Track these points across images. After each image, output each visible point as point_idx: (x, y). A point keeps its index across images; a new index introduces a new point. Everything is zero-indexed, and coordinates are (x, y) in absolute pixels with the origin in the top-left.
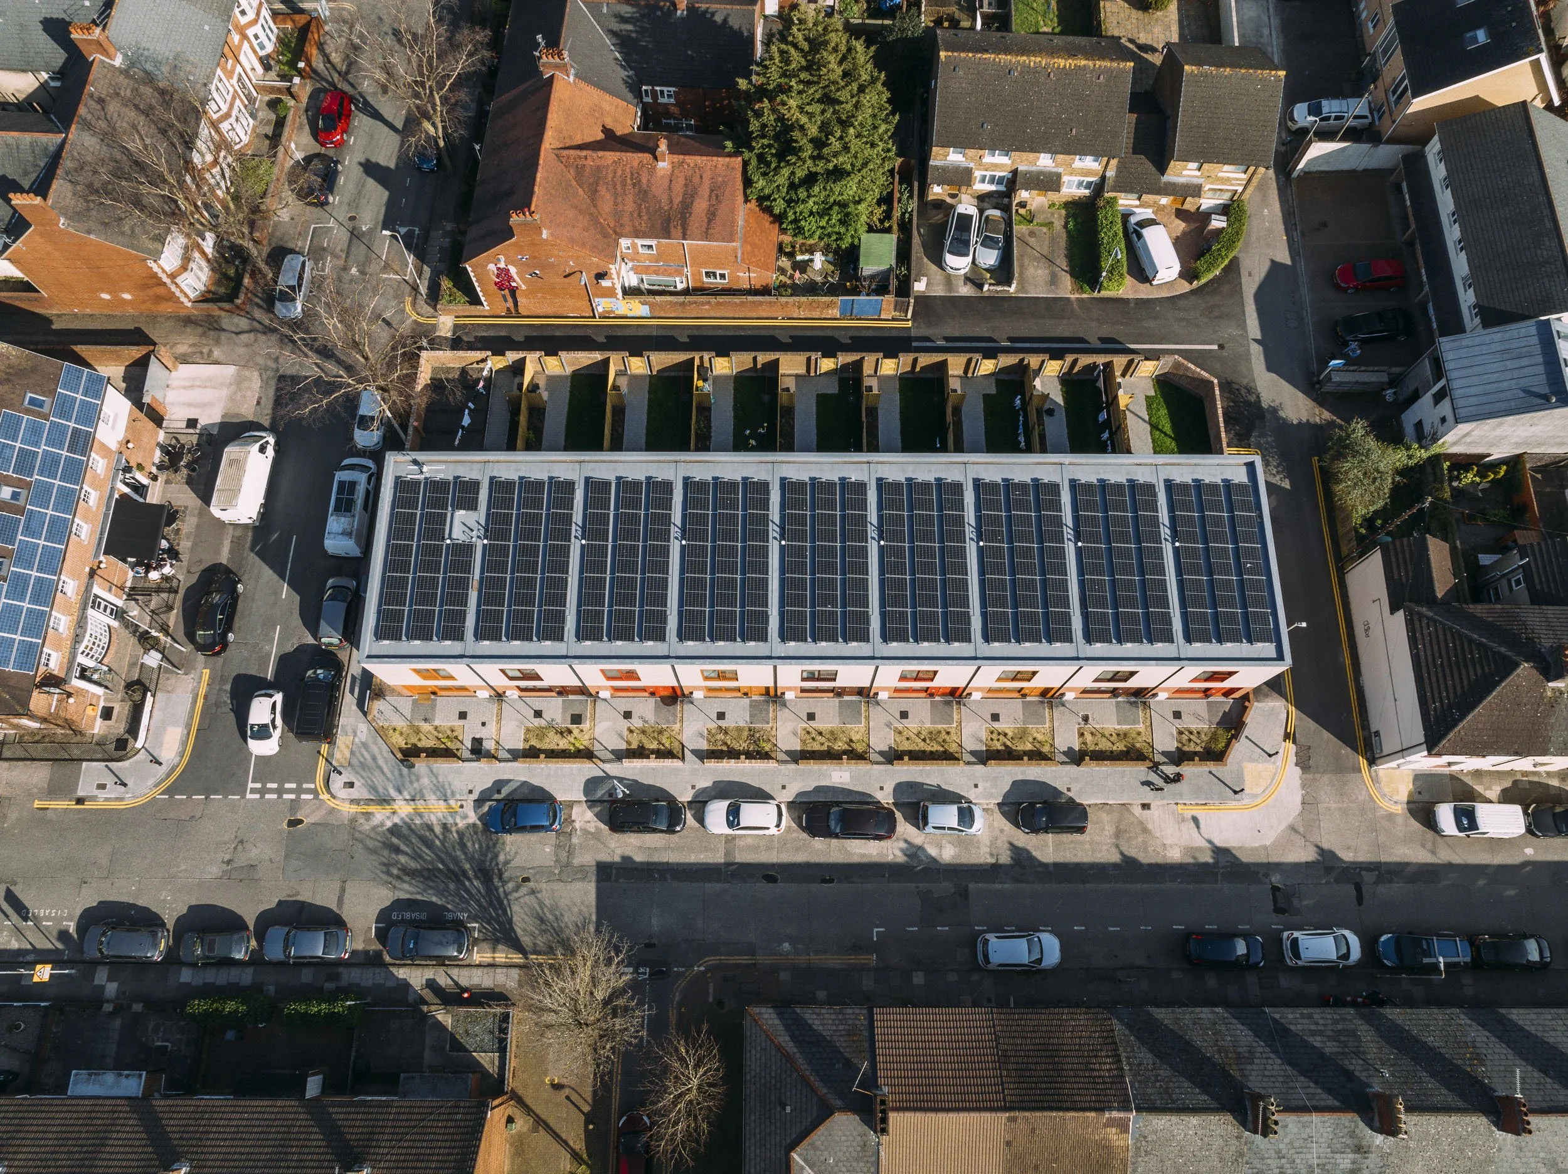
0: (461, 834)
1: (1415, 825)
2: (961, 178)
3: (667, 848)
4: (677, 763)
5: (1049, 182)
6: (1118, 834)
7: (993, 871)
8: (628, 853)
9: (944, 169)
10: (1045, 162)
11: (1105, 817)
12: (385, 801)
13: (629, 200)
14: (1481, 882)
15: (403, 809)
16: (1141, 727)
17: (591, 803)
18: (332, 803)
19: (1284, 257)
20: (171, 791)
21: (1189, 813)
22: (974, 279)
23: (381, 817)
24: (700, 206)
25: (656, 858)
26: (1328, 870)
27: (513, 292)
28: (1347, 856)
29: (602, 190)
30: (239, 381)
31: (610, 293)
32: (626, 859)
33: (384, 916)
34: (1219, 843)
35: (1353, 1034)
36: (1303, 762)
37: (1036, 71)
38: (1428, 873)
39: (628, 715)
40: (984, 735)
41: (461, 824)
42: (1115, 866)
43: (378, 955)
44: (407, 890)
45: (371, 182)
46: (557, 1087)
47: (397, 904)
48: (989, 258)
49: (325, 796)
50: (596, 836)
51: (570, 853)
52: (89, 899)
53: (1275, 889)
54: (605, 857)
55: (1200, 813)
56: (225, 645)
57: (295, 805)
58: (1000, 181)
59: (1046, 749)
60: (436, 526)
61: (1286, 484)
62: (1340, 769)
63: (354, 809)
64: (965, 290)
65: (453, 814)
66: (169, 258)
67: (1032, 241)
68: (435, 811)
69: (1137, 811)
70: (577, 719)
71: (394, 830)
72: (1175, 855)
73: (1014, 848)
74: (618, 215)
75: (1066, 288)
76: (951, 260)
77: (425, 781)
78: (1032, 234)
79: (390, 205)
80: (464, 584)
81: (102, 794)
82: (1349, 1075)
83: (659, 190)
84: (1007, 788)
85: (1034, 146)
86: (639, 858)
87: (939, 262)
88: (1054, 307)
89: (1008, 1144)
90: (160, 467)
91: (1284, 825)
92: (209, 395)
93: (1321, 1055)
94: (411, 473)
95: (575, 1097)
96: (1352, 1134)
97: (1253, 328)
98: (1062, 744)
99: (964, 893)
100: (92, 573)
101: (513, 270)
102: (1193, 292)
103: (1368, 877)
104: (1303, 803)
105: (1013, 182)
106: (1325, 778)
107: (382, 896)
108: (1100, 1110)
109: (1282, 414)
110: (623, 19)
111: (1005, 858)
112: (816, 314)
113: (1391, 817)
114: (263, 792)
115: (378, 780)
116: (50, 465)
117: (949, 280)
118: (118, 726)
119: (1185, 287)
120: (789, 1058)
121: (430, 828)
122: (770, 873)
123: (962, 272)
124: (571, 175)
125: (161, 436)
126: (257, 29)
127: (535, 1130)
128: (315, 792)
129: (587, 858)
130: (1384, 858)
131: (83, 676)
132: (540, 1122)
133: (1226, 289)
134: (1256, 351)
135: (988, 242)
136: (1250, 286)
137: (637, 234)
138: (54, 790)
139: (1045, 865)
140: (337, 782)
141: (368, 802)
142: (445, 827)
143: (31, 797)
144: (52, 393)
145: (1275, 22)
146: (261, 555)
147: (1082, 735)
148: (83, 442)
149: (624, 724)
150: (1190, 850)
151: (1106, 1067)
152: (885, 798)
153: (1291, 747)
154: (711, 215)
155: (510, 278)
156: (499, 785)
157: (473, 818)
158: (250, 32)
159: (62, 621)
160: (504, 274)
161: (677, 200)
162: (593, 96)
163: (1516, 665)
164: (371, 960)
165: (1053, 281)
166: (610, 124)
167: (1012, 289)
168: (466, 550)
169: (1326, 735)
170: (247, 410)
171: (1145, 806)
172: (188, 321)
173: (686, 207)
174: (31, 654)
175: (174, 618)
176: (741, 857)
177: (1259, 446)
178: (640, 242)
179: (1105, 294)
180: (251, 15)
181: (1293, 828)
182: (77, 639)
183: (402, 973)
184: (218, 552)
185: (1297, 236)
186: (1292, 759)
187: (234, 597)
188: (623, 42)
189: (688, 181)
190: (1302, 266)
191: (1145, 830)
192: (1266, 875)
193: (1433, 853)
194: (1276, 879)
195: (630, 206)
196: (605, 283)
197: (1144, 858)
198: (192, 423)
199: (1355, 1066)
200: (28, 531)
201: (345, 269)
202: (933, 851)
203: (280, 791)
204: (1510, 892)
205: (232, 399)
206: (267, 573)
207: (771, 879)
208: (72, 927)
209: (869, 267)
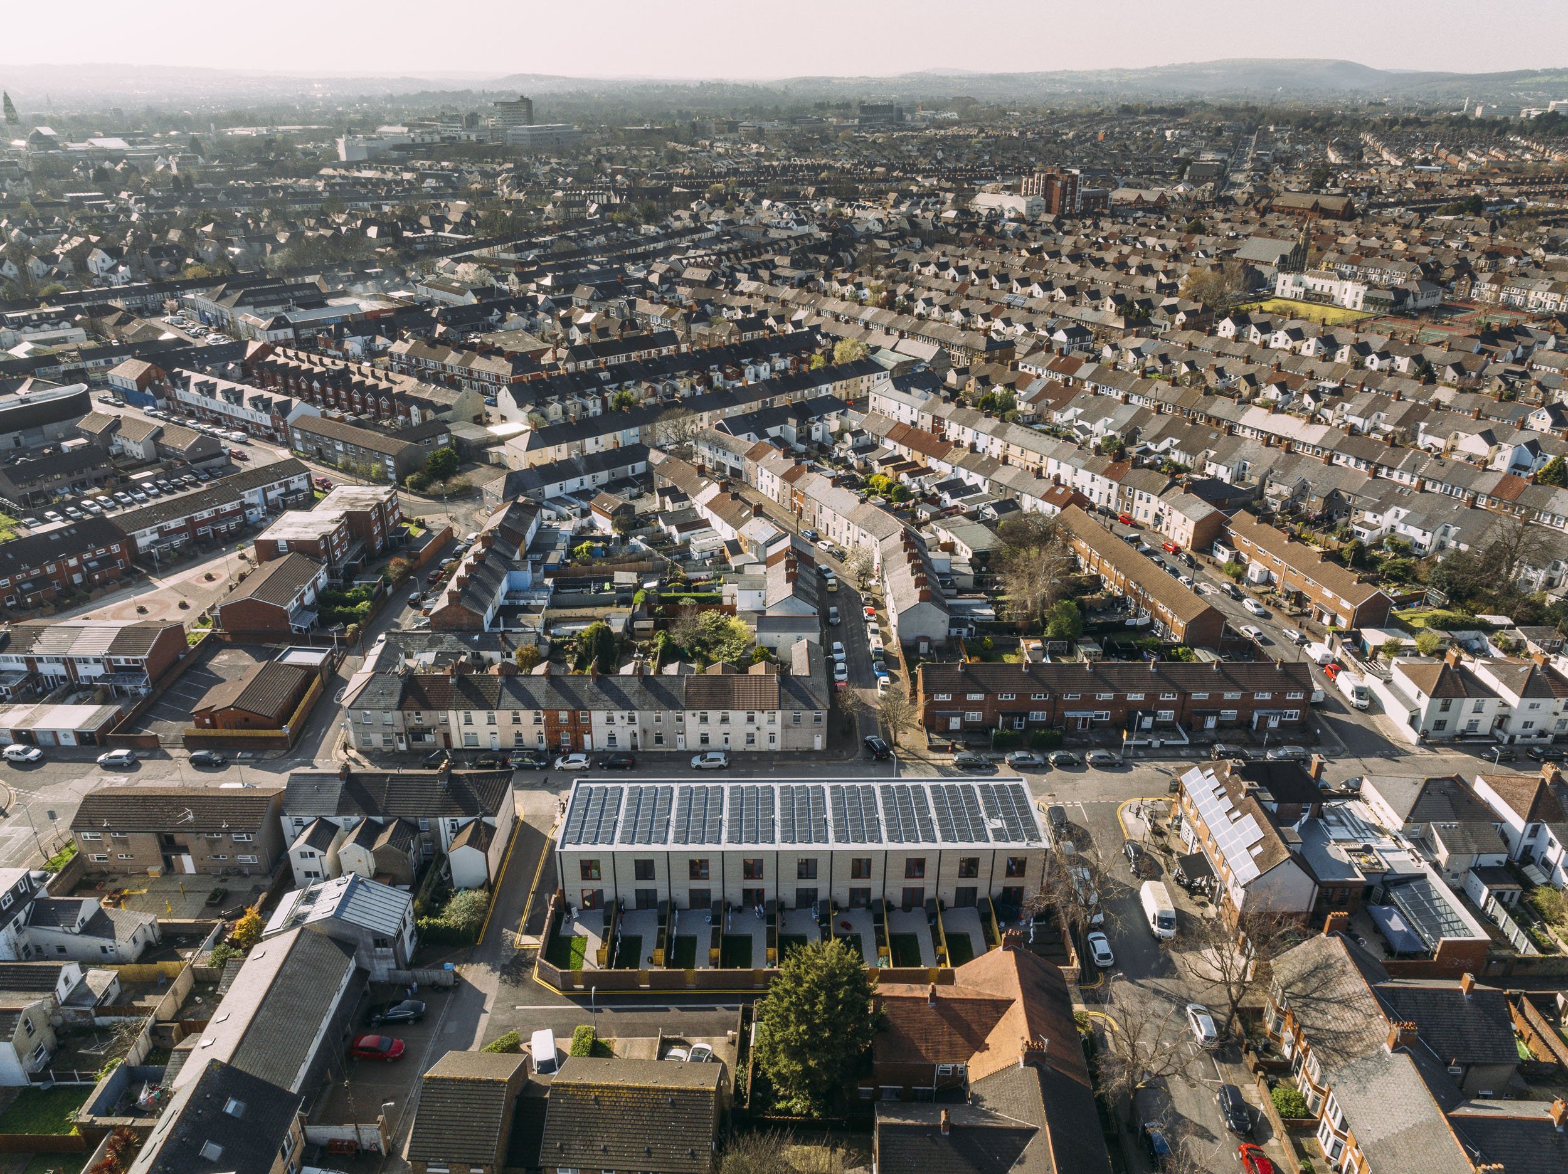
20: (1119, 804)
33: (995, 770)
35: (591, 700)
43: (992, 760)
52: (1131, 773)
61: (504, 931)
75: (618, 1043)
82: (600, 687)
88: (630, 1031)
97: (484, 1021)
107: (1000, 776)
109: (489, 969)
169: (535, 827)
199: (596, 689)
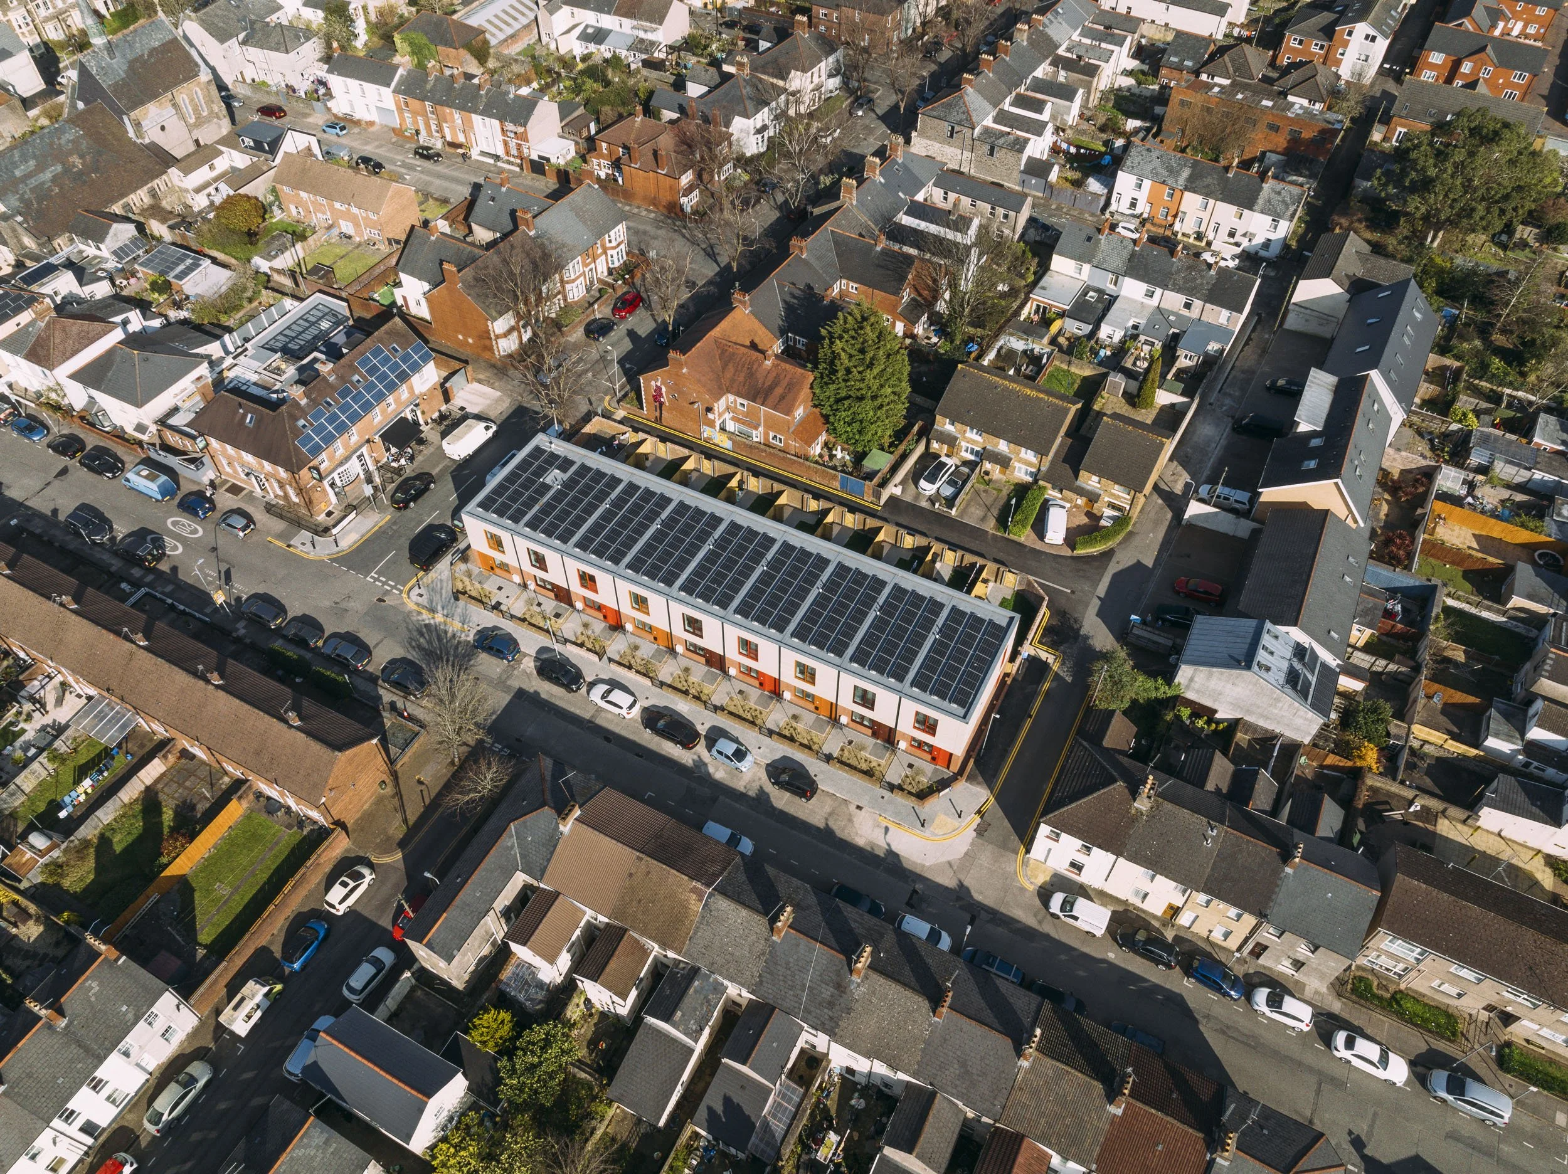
0: (459, 642)
1: (1037, 902)
2: (951, 441)
3: (561, 698)
4: (596, 658)
5: (1004, 462)
6: (830, 814)
7: (740, 796)
8: (540, 690)
9: (942, 433)
10: (1003, 446)
11: (829, 801)
12: (433, 611)
13: (742, 375)
14: (1063, 957)
15: (439, 618)
16: (883, 762)
17: (537, 659)
18: (406, 600)
19: (1149, 562)
20: (333, 560)
21: (885, 823)
22: (932, 500)
23: (426, 617)
24: (779, 391)
25: (553, 700)
26: (959, 898)
27: (661, 404)
28: (978, 897)
29: (730, 365)
30: (498, 400)
31: (711, 424)
32: (537, 693)
33: (393, 662)
34: (894, 848)
36: (980, 831)
37: (1012, 391)
38: (1029, 934)
39: (586, 626)
40: (782, 724)
41: (463, 637)
42: (818, 829)
43: (377, 678)
44: (413, 656)
45: (627, 339)
46: (420, 782)
47: (404, 660)
48: (948, 491)
49: (404, 596)
50: (528, 676)
51: (508, 678)
52: (261, 589)
53: (915, 891)
54: (525, 687)
55: (892, 827)
56: (406, 507)
57: (387, 592)
58: (977, 454)
59: (815, 747)
60: (541, 471)
61: (1069, 679)
62: (1004, 846)
63: (415, 607)
64: (924, 504)
65: (462, 631)
66: (500, 325)
67: (983, 495)
68: (454, 626)
69: (852, 808)
70: (557, 616)
71: (426, 626)
72: (860, 842)
73: (761, 790)
74: (733, 381)
75: (990, 526)
76: (923, 483)
77: (459, 610)
78: (985, 491)
79: (630, 353)
80: (536, 501)
81: (301, 547)
83: (760, 376)
84: (778, 756)
85: (998, 434)
86: (543, 696)
87: (916, 484)
88: (976, 533)
89: (631, 875)
90: (434, 421)
91: (944, 859)
92: (480, 400)
93: (851, 930)
94: (545, 446)
95: (425, 793)
96: (838, 975)
97: (1102, 589)
98: (826, 750)
99: (714, 800)
100: (368, 441)
101: (664, 389)
102: (1072, 557)
103: (983, 914)
104: (966, 854)
105: (984, 455)
106: (990, 847)
107: (399, 652)
108: (692, 878)
109: (1091, 641)
110: (794, 297)
111: (752, 793)
112: (826, 482)
113: (1022, 889)
114: (376, 579)
115: (437, 598)
116: (383, 378)
117: (918, 496)
118: (330, 521)
119: (1067, 552)
120: (543, 779)
121: (446, 632)
122: (608, 736)
123: (928, 493)
124: (717, 353)
125: (444, 408)
126: (614, 252)
127: (393, 797)
128: (401, 591)
129: (515, 684)
130: (1003, 910)
131: (332, 485)
132: (399, 794)
133: (1096, 564)
134: (1095, 604)
135: (951, 482)
136: (1113, 568)
137: (739, 394)
138: (280, 536)
139: (774, 808)
140: (416, 591)
141: (424, 607)
142: (454, 636)
143: (269, 533)
144: (404, 349)
145: (1223, 442)
146: (453, 478)
147: (842, 750)
148: (404, 377)
149: (580, 629)
150: (873, 845)
151: (716, 868)
152: (702, 730)
153: (978, 819)
154: (782, 398)
155: (661, 395)
156: (495, 628)
157: (471, 638)
158: (609, 252)
159: (339, 448)
160: (658, 389)
161: (768, 383)
162: (755, 324)
163: (1115, 781)
164: (373, 679)
165: (983, 519)
166: (757, 341)
167: (954, 512)
168: (548, 487)
169: (1006, 823)
170: (492, 414)
171: (859, 808)
172: (493, 366)
173: (771, 388)
174: (317, 450)
175: (391, 487)
176: (599, 721)
177: (1064, 653)
178: (740, 400)
179: (1012, 537)
180: (614, 244)
181: (950, 864)
182: (341, 464)
183: (381, 692)
184: (434, 466)
185: (1165, 556)
186: (974, 825)
187: (427, 489)
188: (789, 307)
189: (778, 375)
190: (1159, 572)
191: (850, 820)
192: (914, 881)
193: (1040, 922)
194: (919, 887)
195: (741, 379)
196: (710, 416)
197: (839, 833)
198: (462, 409)
200: (353, 399)
201: (587, 371)
202: (711, 770)
203: (384, 583)
204: (1081, 973)
205: (489, 406)
206: (451, 486)
207: (608, 739)
208: (245, 597)
209: (869, 464)
